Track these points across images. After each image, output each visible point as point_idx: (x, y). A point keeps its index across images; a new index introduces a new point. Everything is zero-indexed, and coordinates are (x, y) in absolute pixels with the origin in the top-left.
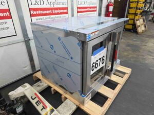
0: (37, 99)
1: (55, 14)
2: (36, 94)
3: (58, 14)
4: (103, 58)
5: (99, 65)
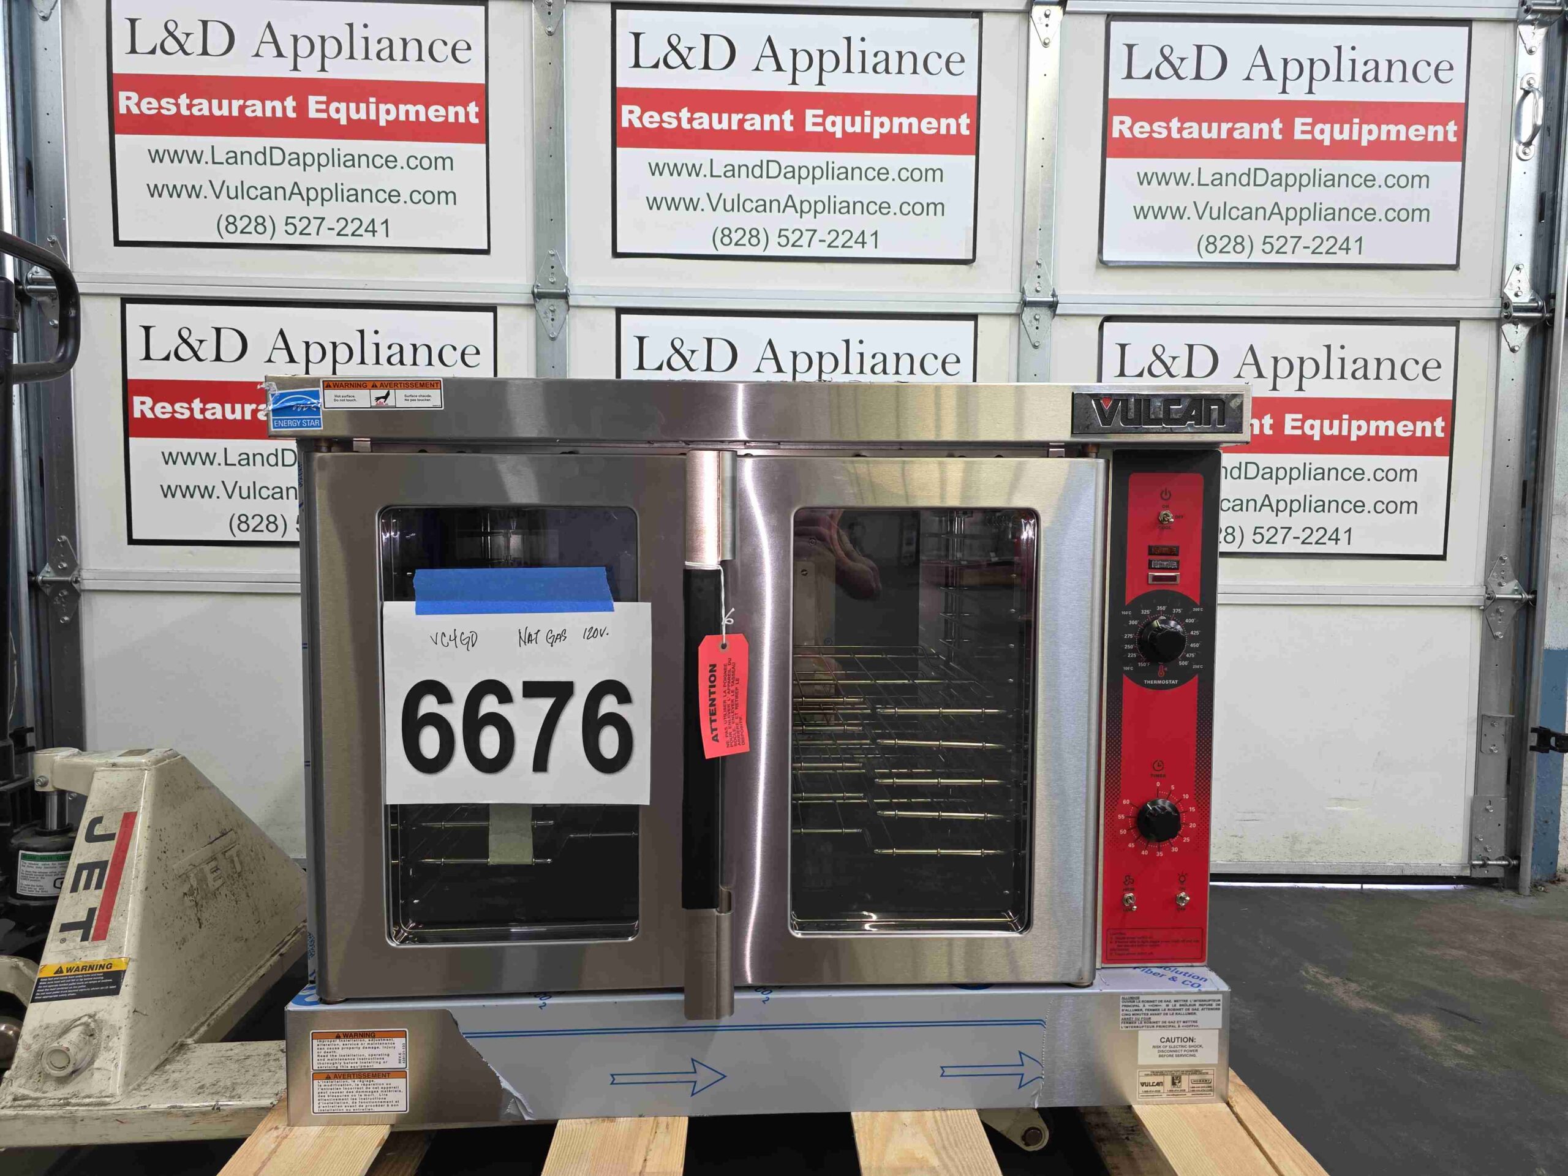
0: (105, 851)
4: (609, 705)
5: (540, 764)
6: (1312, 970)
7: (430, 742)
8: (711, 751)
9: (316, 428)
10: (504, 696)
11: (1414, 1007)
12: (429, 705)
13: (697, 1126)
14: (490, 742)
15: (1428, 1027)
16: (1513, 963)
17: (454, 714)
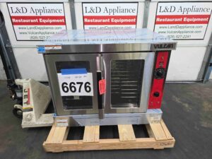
0: (26, 94)
1: (114, 23)
2: (29, 89)
3: (119, 23)
4: (87, 85)
5: (80, 91)
6: (174, 97)
7: (66, 89)
8: (101, 93)
9: (45, 52)
10: (74, 84)
11: (185, 102)
12: (65, 85)
13: (101, 127)
14: (73, 89)
15: (187, 105)
16: (200, 95)
17: (68, 86)
